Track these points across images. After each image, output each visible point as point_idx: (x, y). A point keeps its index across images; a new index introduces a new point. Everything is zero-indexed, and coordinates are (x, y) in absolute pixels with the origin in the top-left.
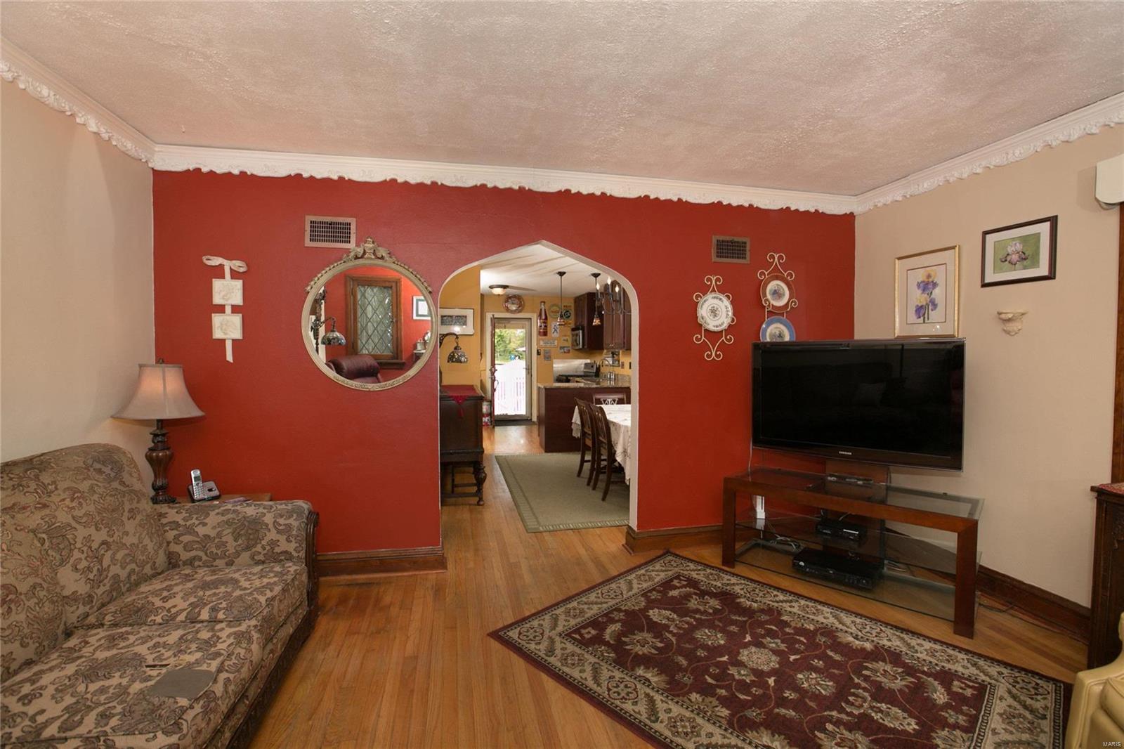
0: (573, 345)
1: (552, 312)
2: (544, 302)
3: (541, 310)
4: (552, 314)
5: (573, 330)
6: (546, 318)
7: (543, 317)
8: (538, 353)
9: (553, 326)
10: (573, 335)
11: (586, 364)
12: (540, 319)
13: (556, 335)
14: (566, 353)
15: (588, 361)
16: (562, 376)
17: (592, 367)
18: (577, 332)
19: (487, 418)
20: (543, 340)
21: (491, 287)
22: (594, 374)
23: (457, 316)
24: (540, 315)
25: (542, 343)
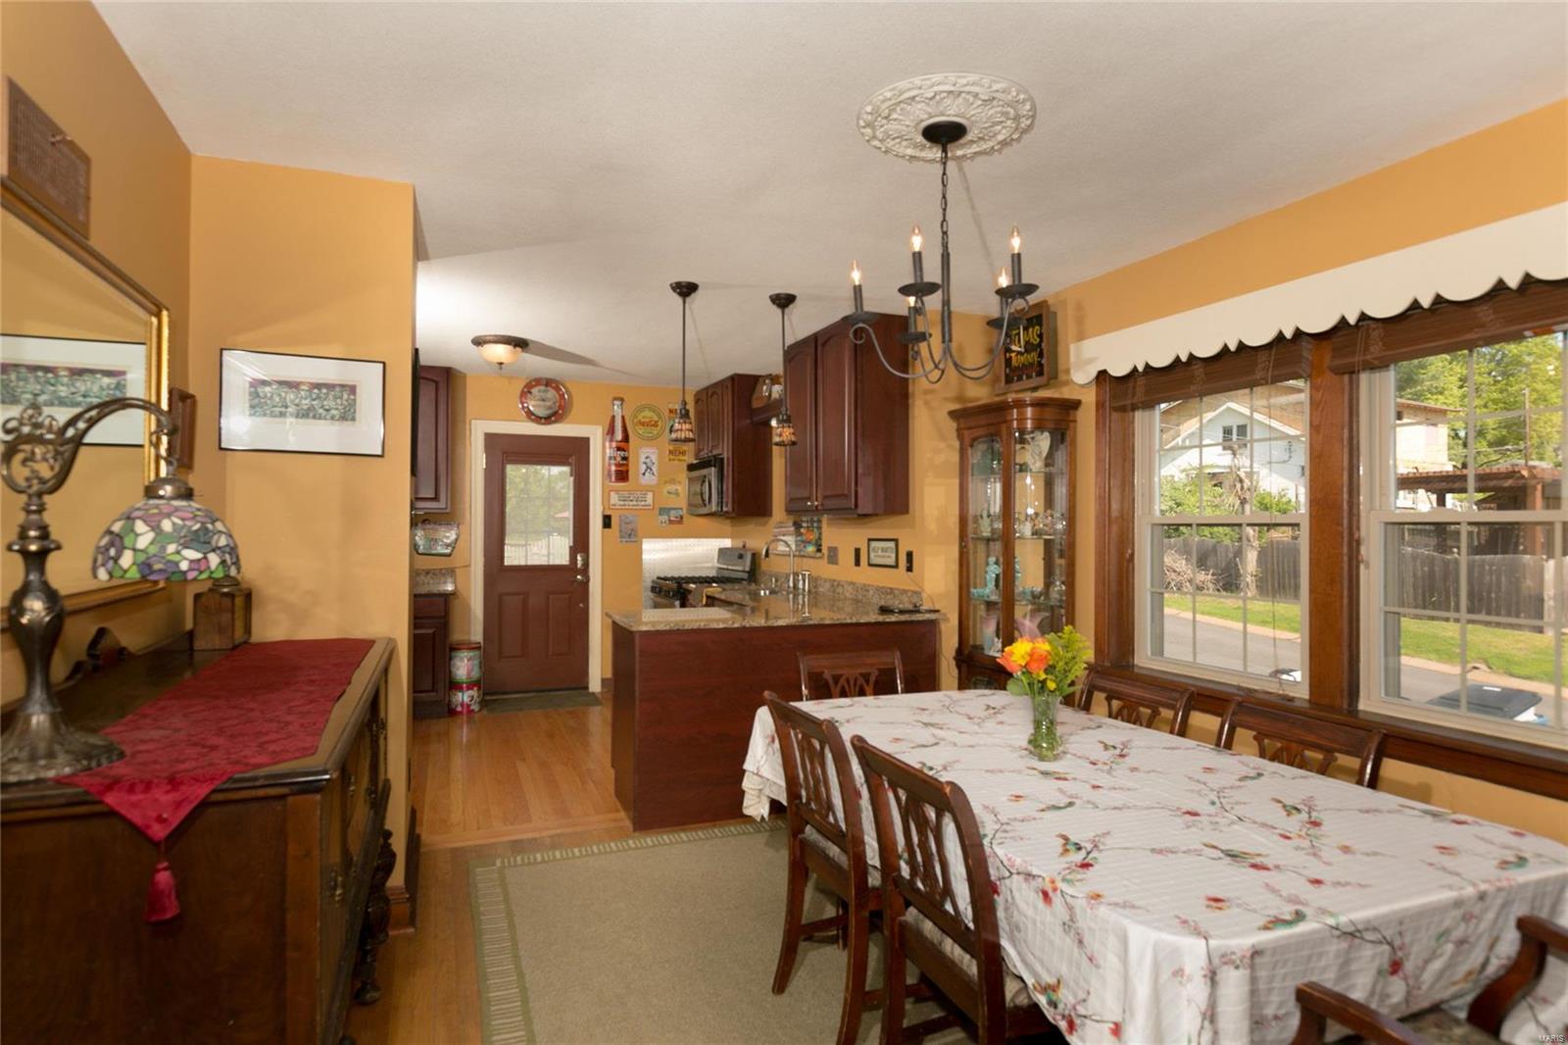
0: (691, 505)
1: (643, 424)
2: (622, 400)
3: (614, 417)
4: (641, 430)
5: (691, 468)
6: (626, 438)
7: (619, 436)
8: (607, 522)
9: (643, 459)
10: (691, 480)
11: (722, 552)
12: (611, 441)
13: (649, 479)
14: (675, 525)
15: (727, 543)
16: (665, 579)
17: (741, 557)
18: (704, 472)
19: (471, 692)
20: (617, 491)
21: (479, 342)
22: (745, 576)
23: (318, 386)
24: (611, 431)
25: (614, 498)
